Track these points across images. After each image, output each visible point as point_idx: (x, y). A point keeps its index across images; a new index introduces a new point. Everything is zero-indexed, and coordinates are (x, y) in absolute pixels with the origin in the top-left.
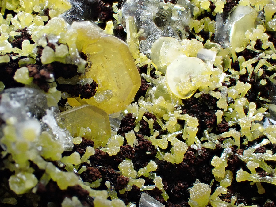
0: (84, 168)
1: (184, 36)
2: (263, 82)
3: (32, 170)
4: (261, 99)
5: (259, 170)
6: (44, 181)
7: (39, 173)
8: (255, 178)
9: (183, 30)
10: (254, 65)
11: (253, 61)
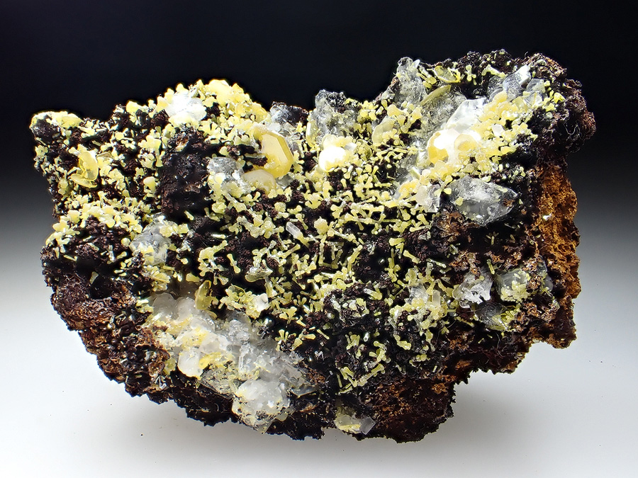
0: (254, 204)
1: (348, 134)
2: (389, 166)
3: (224, 201)
4: (389, 177)
5: (359, 214)
6: (230, 207)
7: (227, 203)
8: (355, 219)
9: (347, 131)
10: (384, 155)
11: (385, 152)
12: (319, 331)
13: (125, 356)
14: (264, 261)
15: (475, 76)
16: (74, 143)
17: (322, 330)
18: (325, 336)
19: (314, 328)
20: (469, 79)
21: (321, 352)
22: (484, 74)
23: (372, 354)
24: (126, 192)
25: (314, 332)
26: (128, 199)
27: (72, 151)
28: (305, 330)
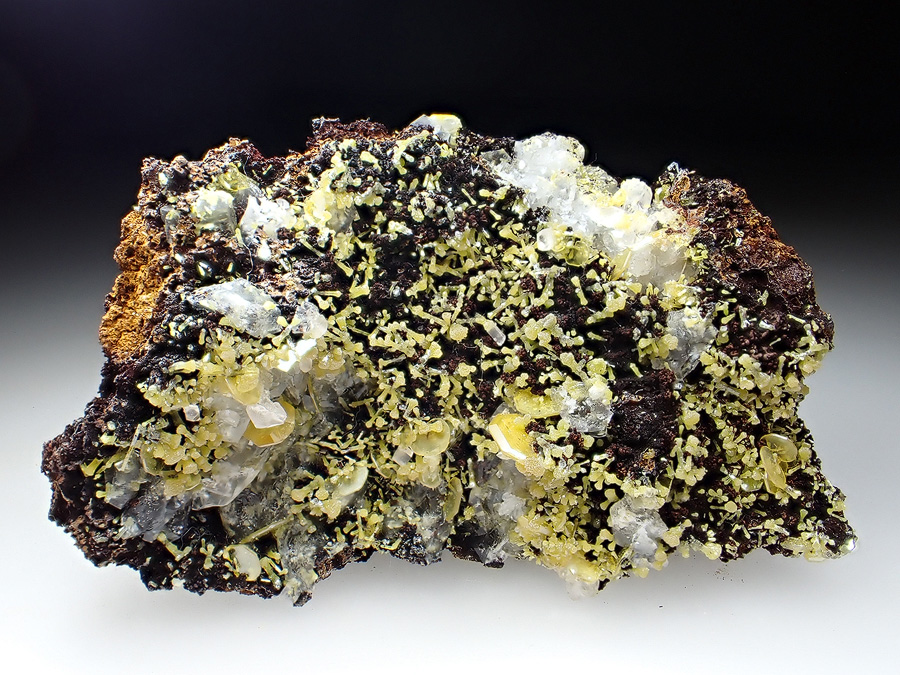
12: (474, 202)
13: (722, 195)
14: (540, 287)
15: (202, 550)
16: (794, 505)
17: (469, 202)
18: (467, 194)
19: (480, 207)
20: (211, 547)
21: (473, 174)
22: (188, 549)
23: (410, 159)
24: (720, 424)
25: (480, 200)
26: (718, 413)
27: (797, 494)
28: (492, 205)
